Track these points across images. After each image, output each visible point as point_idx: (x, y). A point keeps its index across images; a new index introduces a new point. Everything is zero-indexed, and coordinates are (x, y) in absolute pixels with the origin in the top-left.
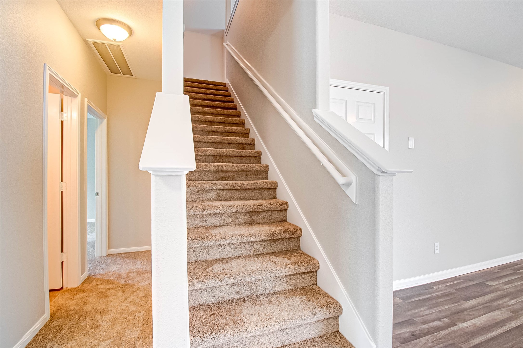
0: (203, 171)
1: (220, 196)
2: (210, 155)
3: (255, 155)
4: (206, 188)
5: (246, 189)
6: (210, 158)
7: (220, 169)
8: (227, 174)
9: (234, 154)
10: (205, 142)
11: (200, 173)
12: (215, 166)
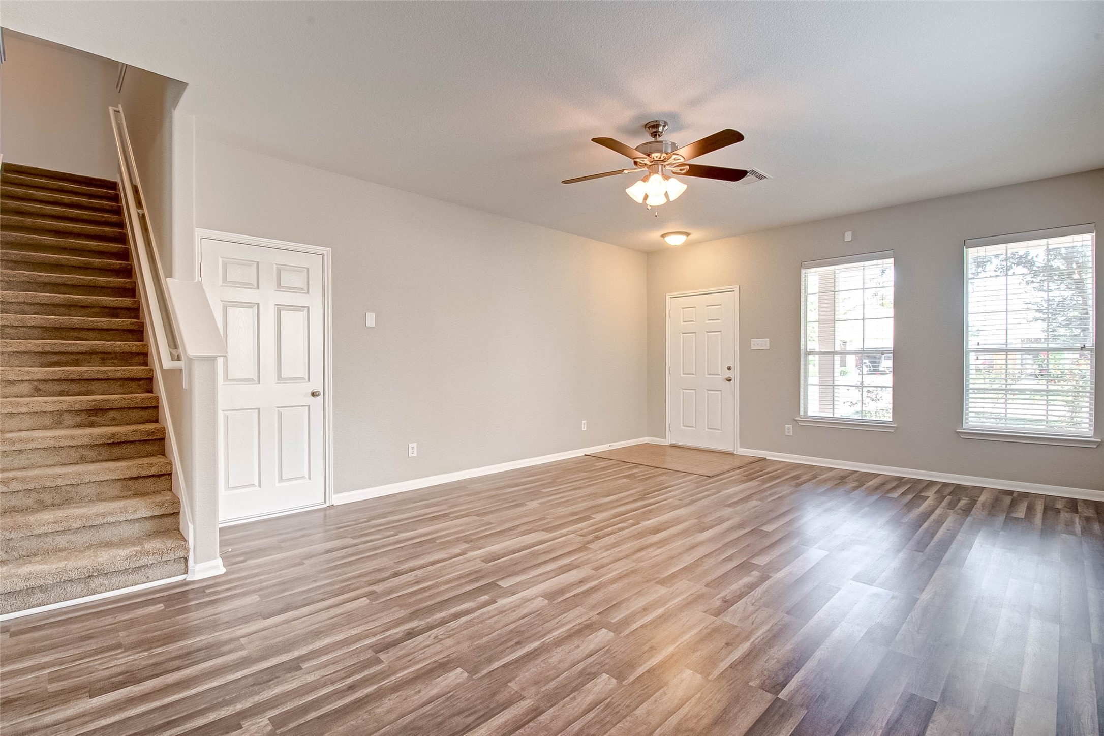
0: (14, 352)
1: (39, 390)
2: (34, 327)
3: (132, 328)
4: (11, 378)
5: (91, 379)
6: (35, 332)
7: (48, 349)
8: (64, 358)
9: (86, 326)
10: (31, 304)
11: (6, 355)
12: (38, 345)
